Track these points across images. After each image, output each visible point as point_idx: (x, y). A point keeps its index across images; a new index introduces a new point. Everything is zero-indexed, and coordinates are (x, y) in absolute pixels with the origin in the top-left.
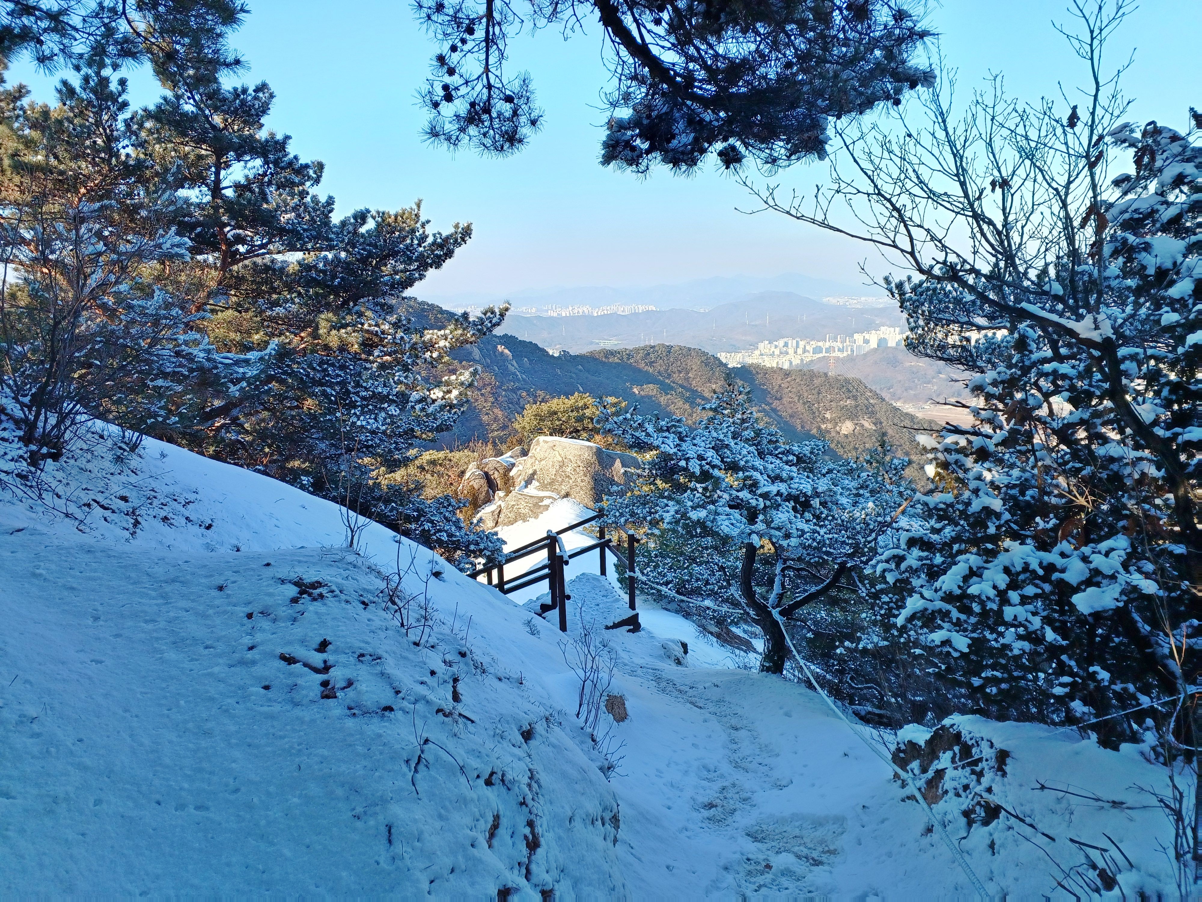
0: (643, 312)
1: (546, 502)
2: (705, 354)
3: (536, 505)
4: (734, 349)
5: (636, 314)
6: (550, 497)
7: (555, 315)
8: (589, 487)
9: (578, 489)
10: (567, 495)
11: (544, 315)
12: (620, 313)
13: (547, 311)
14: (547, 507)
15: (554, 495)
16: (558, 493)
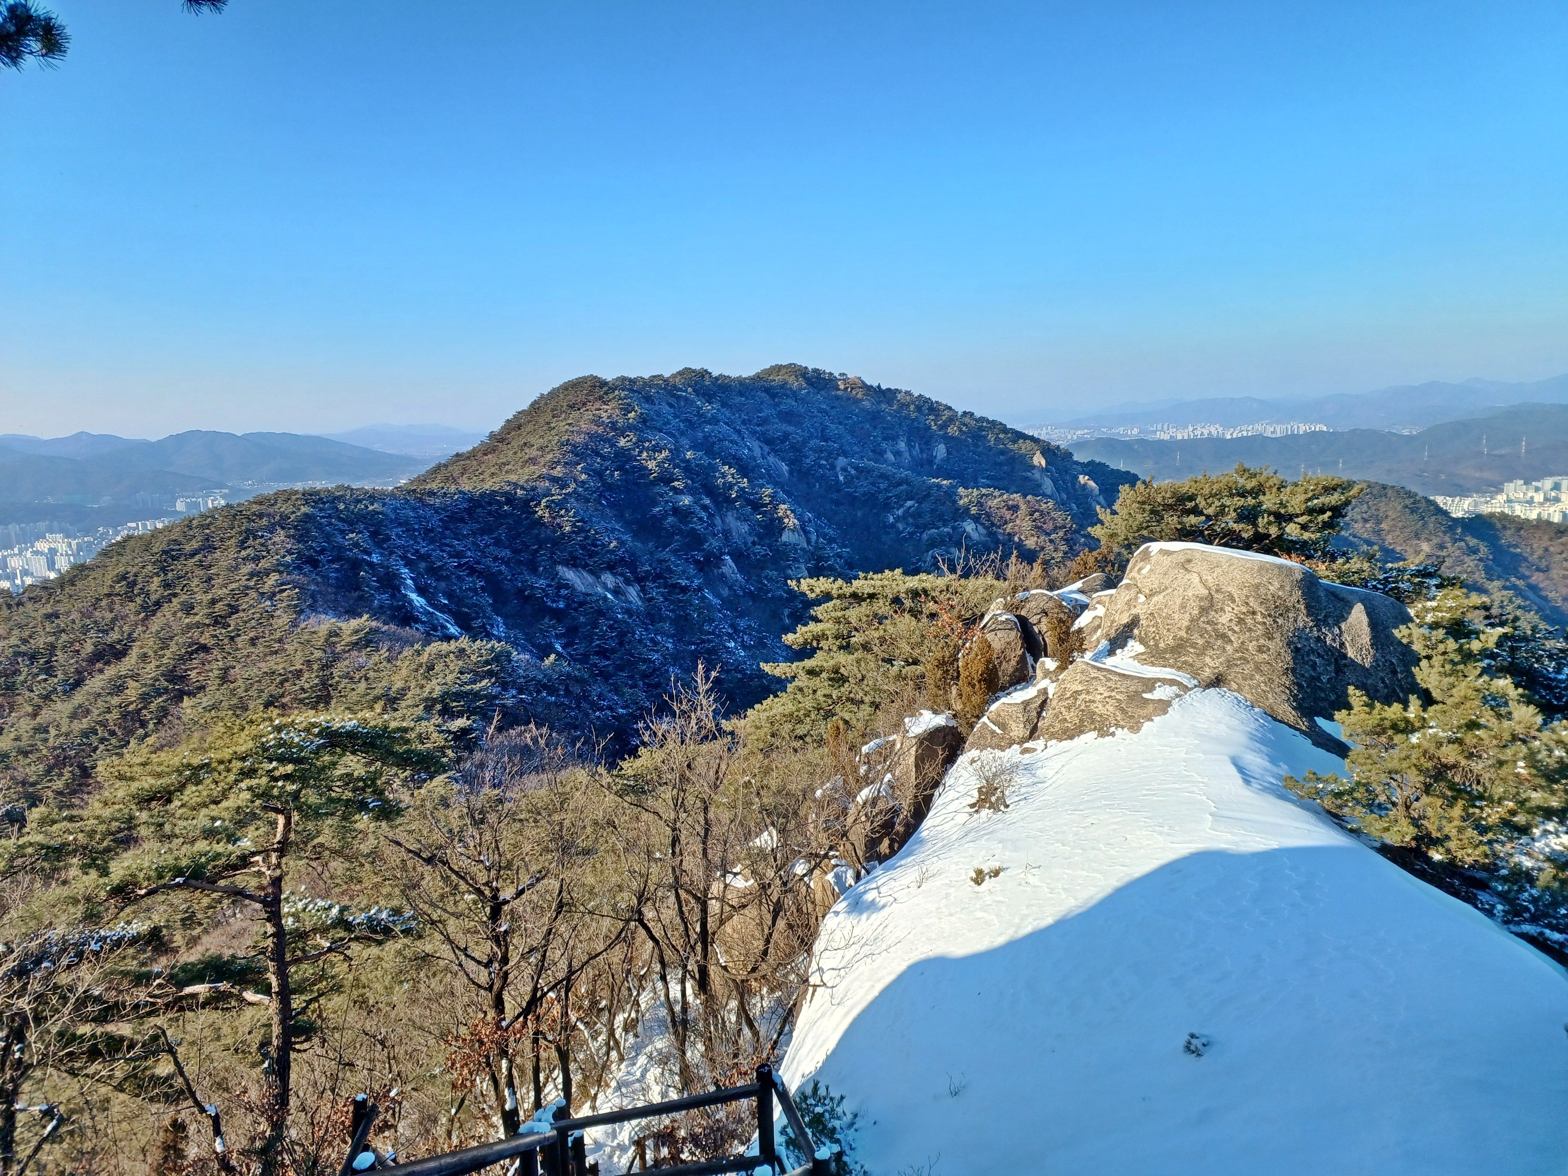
0: (1306, 434)
1: (1161, 693)
2: (1410, 494)
3: (1135, 698)
4: (1460, 491)
5: (1294, 437)
6: (1172, 682)
7: (1166, 437)
8: (1280, 666)
9: (1248, 669)
10: (1217, 682)
11: (1150, 437)
12: (1268, 434)
13: (1155, 432)
14: (1164, 706)
15: (1183, 678)
16: (1195, 675)
